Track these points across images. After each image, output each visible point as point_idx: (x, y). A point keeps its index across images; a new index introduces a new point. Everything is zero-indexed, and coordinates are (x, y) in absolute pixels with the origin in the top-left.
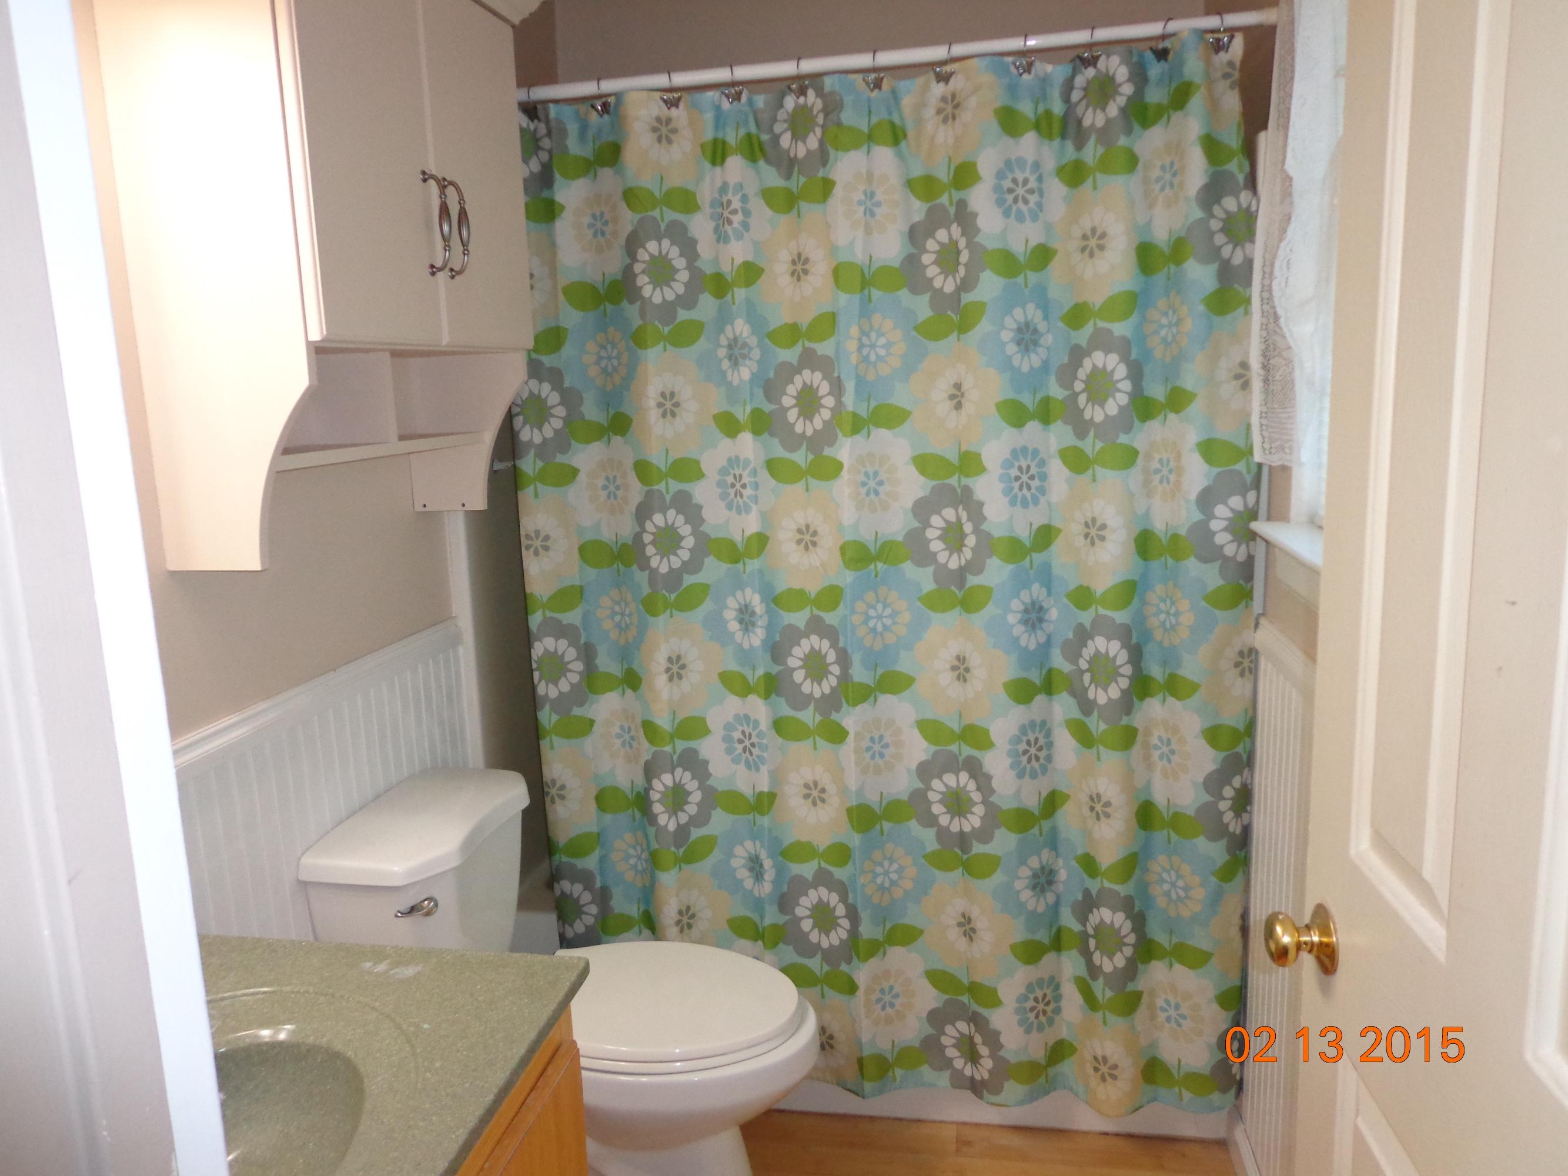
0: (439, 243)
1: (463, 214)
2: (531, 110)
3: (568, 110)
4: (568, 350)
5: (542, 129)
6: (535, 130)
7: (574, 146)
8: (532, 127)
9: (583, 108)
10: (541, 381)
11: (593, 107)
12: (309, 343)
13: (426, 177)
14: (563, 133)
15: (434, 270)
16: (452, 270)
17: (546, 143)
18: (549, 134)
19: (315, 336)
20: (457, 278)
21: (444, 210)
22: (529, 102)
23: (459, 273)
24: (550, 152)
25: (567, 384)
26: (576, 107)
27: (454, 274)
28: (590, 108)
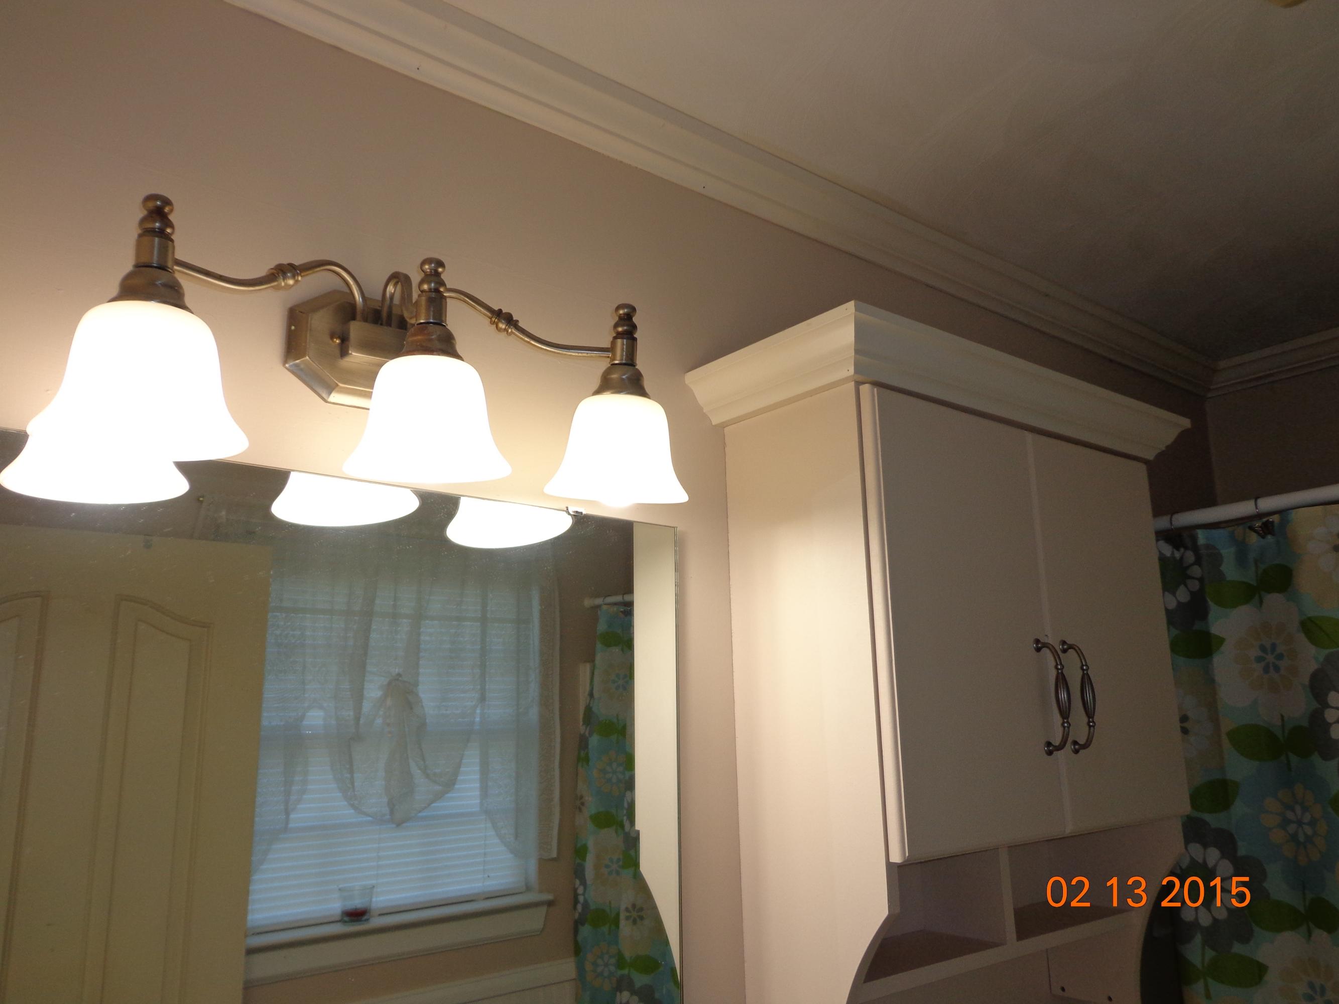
0: (1057, 719)
1: (1086, 680)
2: (1174, 537)
3: (1220, 535)
4: (1239, 808)
5: (1190, 557)
6: (1182, 558)
7: (1230, 570)
8: (1177, 555)
9: (1239, 530)
10: (1205, 846)
11: (1251, 528)
12: (890, 866)
13: (1040, 646)
14: (1216, 558)
15: (1051, 749)
16: (1075, 743)
17: (1196, 571)
18: (1198, 561)
19: (896, 857)
20: (1081, 752)
21: (1062, 680)
22: (1172, 529)
23: (1085, 746)
24: (1201, 580)
25: (1242, 851)
26: (1230, 529)
27: (1078, 748)
28: (1247, 530)
